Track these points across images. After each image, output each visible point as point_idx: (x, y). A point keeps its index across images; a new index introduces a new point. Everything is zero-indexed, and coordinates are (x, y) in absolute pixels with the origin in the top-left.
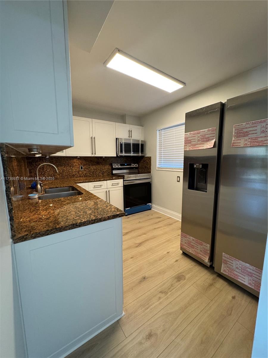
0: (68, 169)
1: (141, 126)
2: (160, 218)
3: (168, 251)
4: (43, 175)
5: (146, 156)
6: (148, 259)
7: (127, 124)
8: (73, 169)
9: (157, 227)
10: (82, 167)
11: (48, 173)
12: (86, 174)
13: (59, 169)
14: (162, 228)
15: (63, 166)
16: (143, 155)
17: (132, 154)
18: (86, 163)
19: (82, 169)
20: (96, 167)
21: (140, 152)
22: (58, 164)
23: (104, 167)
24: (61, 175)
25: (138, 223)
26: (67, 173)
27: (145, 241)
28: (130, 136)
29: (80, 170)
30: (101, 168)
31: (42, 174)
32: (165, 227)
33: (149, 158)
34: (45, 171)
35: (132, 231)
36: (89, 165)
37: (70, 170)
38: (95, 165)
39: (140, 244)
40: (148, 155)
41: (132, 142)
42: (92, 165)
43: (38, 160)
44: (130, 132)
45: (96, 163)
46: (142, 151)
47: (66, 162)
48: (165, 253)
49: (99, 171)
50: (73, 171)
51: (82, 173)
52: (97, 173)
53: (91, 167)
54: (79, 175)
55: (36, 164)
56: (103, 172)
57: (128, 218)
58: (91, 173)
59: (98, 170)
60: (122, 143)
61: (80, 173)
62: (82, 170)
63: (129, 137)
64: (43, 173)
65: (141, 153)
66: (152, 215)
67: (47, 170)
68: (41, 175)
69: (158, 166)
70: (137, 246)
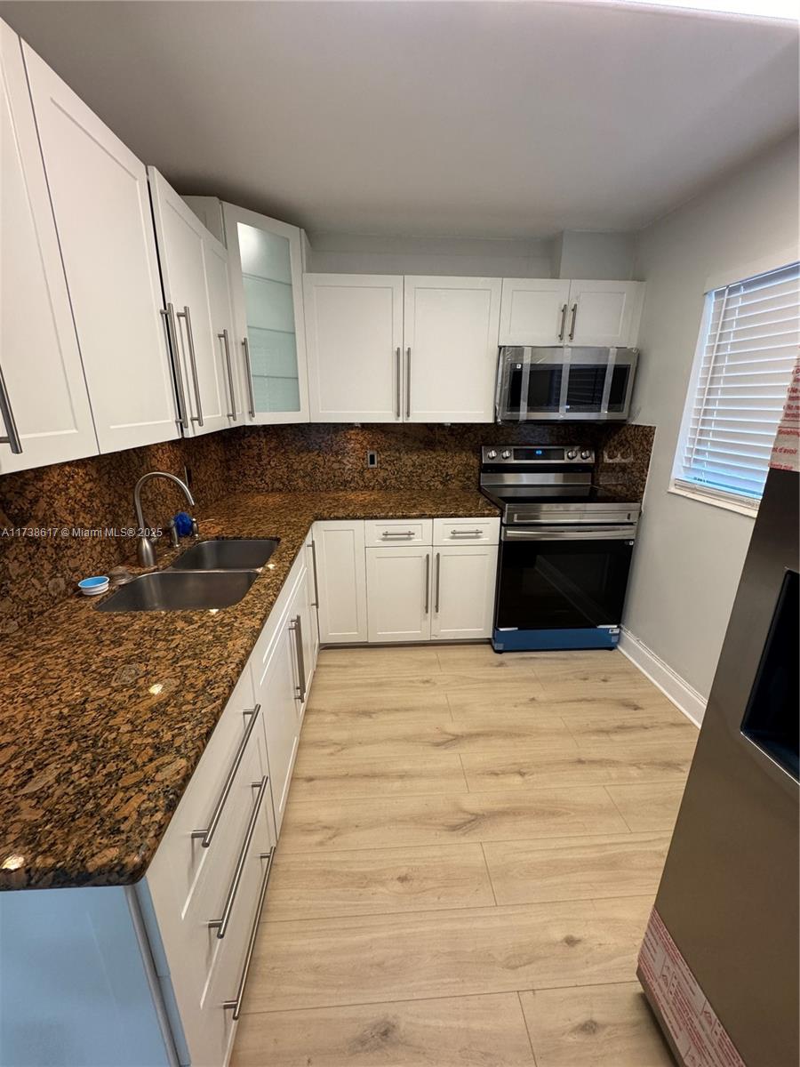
0: (329, 461)
1: (633, 280)
2: (636, 708)
3: (577, 936)
4: (259, 477)
5: (634, 423)
6: (458, 926)
7: (565, 278)
8: (345, 462)
9: (594, 754)
10: (372, 457)
11: (272, 471)
12: (385, 482)
13: (303, 460)
14: (614, 772)
15: (316, 453)
16: (616, 416)
17: (563, 414)
18: (387, 444)
19: (372, 462)
20: (422, 456)
21: (605, 404)
22: (300, 444)
23: (452, 459)
24: (307, 479)
25: (524, 704)
26: (327, 474)
27: (503, 813)
28: (567, 331)
29: (365, 466)
30: (439, 462)
31: (256, 472)
32: (634, 772)
33: (647, 434)
34: (266, 465)
35: (478, 735)
36: (398, 450)
37: (336, 466)
38: (419, 449)
39: (470, 822)
40: (640, 420)
41: (566, 359)
42: (409, 450)
43: (245, 433)
44: (569, 313)
45: (421, 442)
46: (617, 399)
47: (323, 438)
48: (558, 934)
49: (431, 474)
50: (344, 469)
51: (375, 476)
52: (423, 479)
53: (405, 457)
54: (361, 483)
55: (240, 445)
56: (447, 475)
57: (501, 664)
58: (404, 479)
59: (429, 468)
60: (519, 367)
61: (367, 475)
62: (372, 466)
63: (561, 337)
64: (259, 472)
65: (609, 410)
66: (605, 681)
67: (269, 464)
68: (253, 475)
69: (678, 473)
70: (457, 822)
